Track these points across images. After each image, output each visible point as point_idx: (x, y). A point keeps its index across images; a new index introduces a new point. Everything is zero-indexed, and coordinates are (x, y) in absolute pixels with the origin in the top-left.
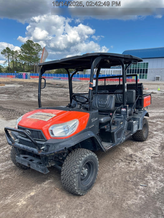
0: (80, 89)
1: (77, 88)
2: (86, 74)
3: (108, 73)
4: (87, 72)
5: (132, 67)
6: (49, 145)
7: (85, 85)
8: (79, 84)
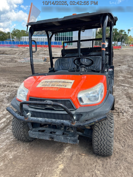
0: (21, 55)
1: (19, 54)
2: (21, 41)
3: (41, 40)
4: (22, 39)
5: (60, 35)
6: (81, 114)
7: (24, 51)
8: (18, 50)
